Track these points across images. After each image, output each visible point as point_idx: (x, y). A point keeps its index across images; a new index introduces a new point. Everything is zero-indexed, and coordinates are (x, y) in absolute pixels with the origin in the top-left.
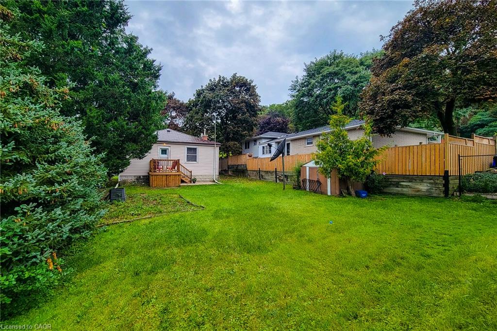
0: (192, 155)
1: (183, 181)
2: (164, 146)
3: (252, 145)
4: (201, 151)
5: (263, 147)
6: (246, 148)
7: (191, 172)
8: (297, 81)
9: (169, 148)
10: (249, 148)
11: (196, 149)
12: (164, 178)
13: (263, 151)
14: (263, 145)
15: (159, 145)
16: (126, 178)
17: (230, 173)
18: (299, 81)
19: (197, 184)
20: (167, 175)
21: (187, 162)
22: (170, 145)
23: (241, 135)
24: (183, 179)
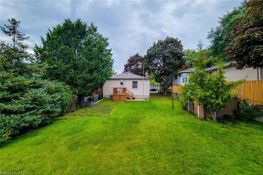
0: (135, 85)
1: (128, 98)
2: (122, 81)
3: (178, 77)
4: (140, 83)
5: (183, 78)
6: (176, 79)
7: (133, 94)
8: (212, 31)
9: (124, 82)
10: (177, 79)
11: (137, 82)
12: (119, 96)
13: (183, 81)
14: (183, 77)
15: (119, 80)
16: (106, 96)
17: (165, 94)
18: (214, 31)
19: (136, 100)
20: (120, 95)
21: (133, 89)
22: (124, 80)
23: (169, 72)
24: (129, 97)
